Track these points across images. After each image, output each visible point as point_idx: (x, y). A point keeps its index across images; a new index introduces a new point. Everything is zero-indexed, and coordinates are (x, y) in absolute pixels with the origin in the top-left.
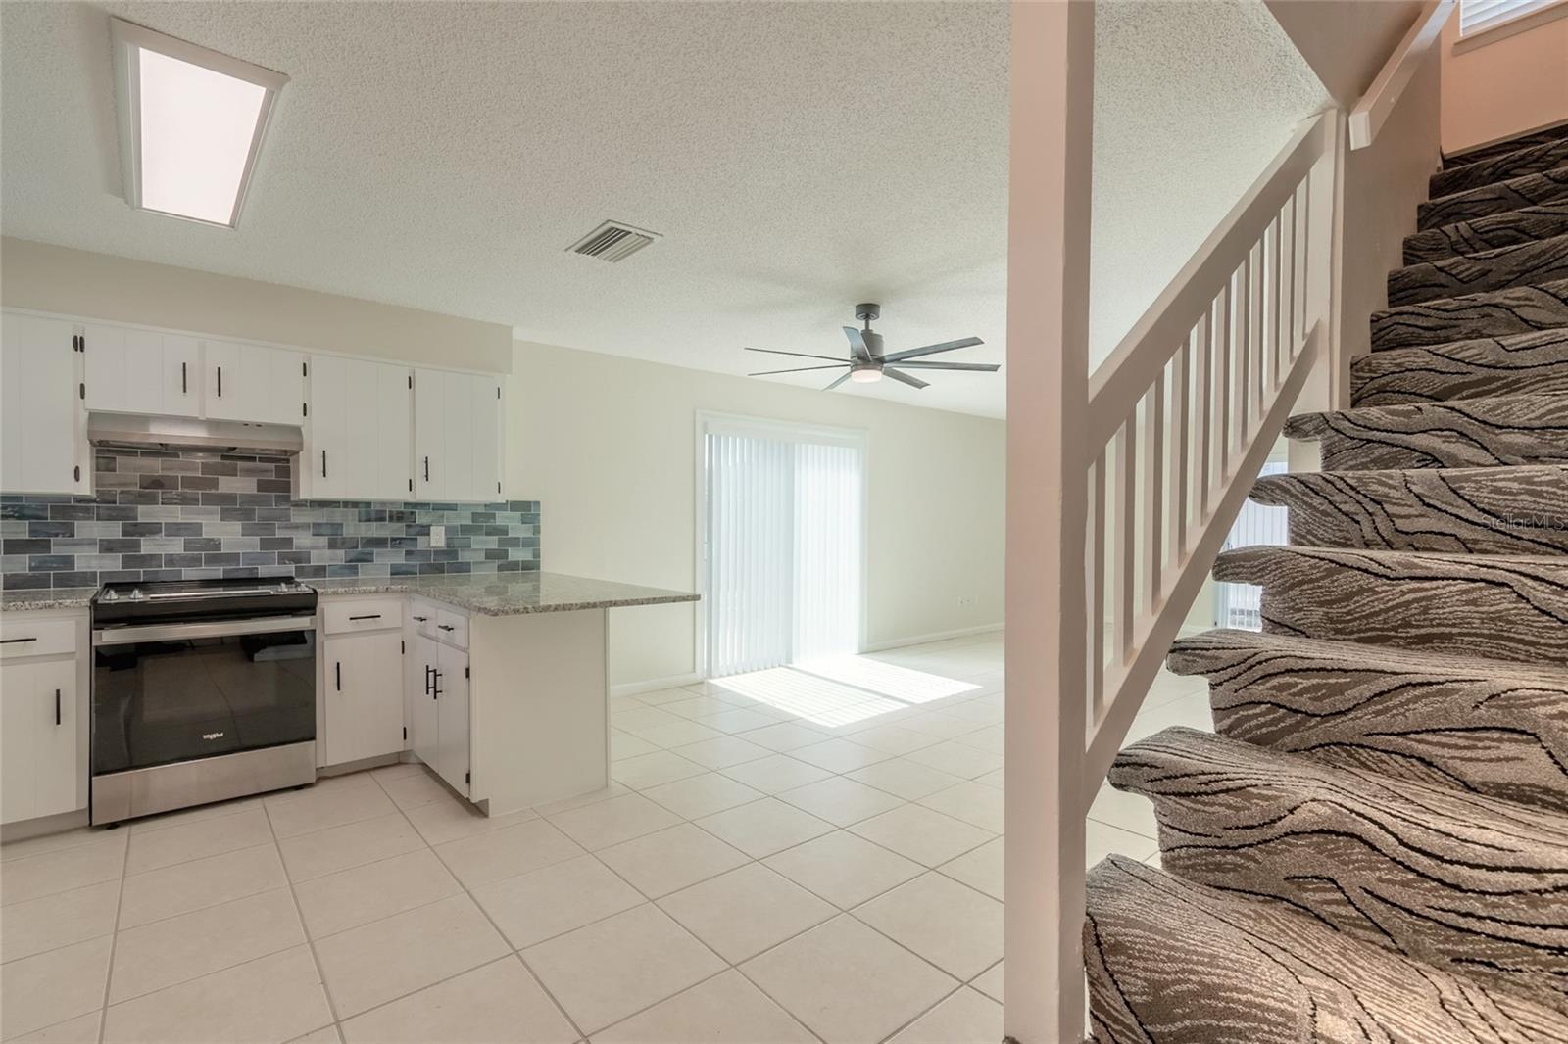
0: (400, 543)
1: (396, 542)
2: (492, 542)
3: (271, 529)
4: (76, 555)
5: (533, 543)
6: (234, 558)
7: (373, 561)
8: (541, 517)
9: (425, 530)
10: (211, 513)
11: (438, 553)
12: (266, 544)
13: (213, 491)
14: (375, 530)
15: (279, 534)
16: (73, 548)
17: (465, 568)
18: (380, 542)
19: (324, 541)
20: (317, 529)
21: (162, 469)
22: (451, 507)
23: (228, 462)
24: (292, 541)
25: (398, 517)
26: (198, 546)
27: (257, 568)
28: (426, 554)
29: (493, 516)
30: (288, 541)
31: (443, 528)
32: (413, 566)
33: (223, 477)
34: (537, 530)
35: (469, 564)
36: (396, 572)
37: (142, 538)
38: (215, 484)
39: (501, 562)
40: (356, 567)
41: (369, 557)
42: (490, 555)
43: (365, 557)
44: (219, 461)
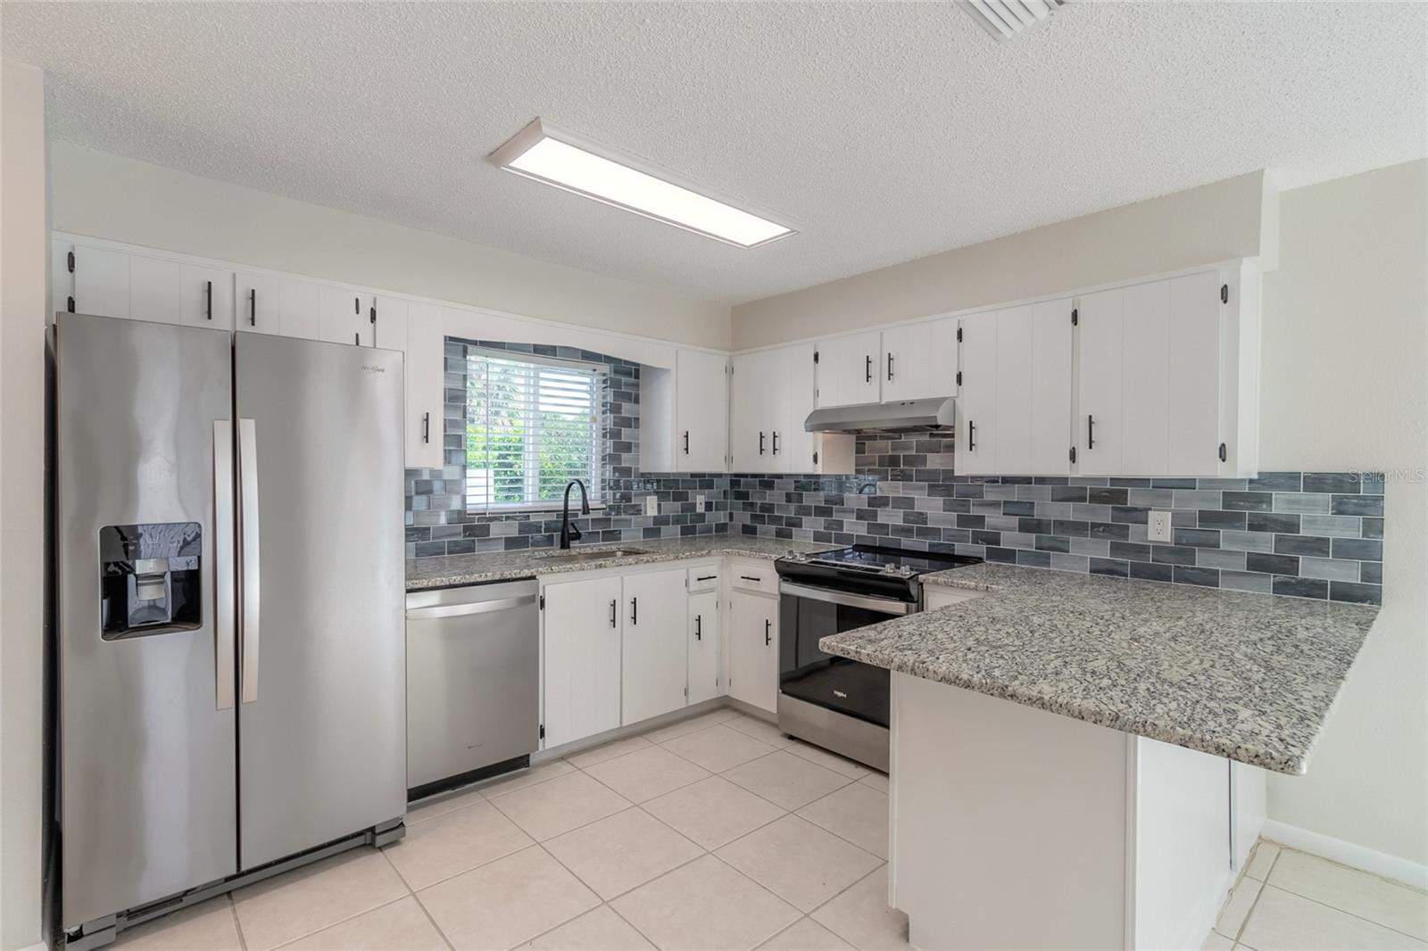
0: (1104, 531)
1: (1096, 529)
2: (1266, 544)
3: (965, 505)
4: (845, 520)
5: (1367, 552)
6: (935, 532)
7: (1068, 552)
8: (1387, 503)
9: (1140, 516)
10: (921, 488)
11: (1160, 548)
12: (964, 521)
13: (923, 468)
14: (1070, 512)
15: (974, 511)
16: (843, 514)
17: (1209, 579)
18: (1079, 528)
19: (1015, 521)
20: (1010, 508)
21: (892, 449)
22: (1187, 484)
23: (935, 440)
24: (984, 520)
25: (1100, 497)
26: (912, 518)
27: (954, 545)
28: (1142, 550)
29: (1268, 500)
30: (980, 520)
31: (1170, 513)
32: (1122, 564)
33: (931, 454)
34: (1375, 527)
35: (1216, 573)
36: (1100, 569)
37: (879, 509)
38: (924, 461)
39: (1282, 577)
40: (1048, 557)
41: (1063, 546)
42: (1258, 564)
43: (1059, 545)
44: (928, 439)
